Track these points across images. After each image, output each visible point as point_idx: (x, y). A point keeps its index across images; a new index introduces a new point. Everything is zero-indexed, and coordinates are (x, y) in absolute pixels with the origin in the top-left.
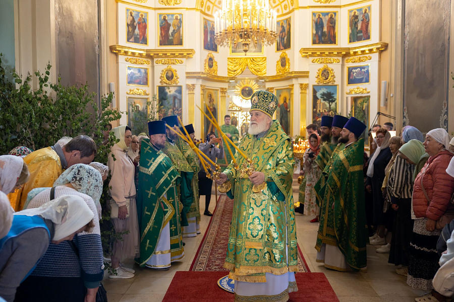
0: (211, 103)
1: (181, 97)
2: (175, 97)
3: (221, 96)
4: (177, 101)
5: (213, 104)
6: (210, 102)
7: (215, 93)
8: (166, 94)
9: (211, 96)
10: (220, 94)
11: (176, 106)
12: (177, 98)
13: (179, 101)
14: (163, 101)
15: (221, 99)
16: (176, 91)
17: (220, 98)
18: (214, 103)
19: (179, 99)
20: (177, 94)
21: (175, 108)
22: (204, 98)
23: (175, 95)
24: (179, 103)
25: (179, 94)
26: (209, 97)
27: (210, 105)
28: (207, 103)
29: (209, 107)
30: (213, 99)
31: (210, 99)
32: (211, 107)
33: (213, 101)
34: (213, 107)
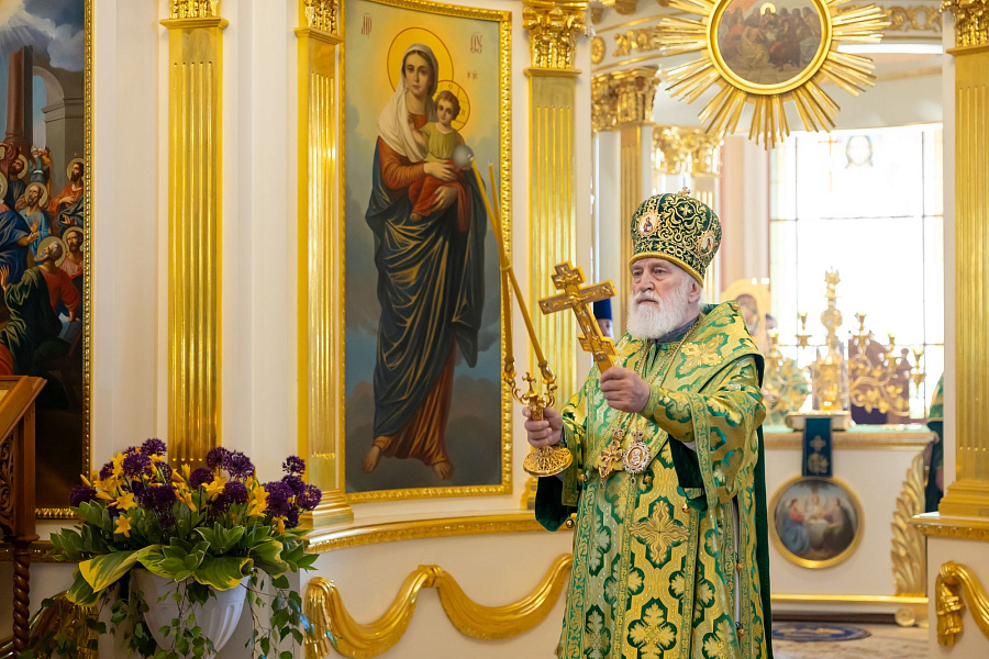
0: (436, 129)
1: (83, 52)
2: (26, 59)
3: (534, 74)
4: (44, 91)
5: (456, 140)
6: (417, 122)
7: (476, 44)
9: (430, 65)
10: (520, 56)
11: (40, 140)
12: (45, 61)
13: (59, 96)
15: (537, 96)
17: (522, 92)
19: (57, 73)
21: (29, 156)
22: (344, 77)
23: (27, 39)
24: (61, 113)
25: (66, 28)
26: (411, 76)
27: (423, 150)
28: (390, 120)
29: (413, 160)
30: (449, 96)
31: (417, 97)
32: (427, 168)
33: (455, 111)
34: (451, 161)
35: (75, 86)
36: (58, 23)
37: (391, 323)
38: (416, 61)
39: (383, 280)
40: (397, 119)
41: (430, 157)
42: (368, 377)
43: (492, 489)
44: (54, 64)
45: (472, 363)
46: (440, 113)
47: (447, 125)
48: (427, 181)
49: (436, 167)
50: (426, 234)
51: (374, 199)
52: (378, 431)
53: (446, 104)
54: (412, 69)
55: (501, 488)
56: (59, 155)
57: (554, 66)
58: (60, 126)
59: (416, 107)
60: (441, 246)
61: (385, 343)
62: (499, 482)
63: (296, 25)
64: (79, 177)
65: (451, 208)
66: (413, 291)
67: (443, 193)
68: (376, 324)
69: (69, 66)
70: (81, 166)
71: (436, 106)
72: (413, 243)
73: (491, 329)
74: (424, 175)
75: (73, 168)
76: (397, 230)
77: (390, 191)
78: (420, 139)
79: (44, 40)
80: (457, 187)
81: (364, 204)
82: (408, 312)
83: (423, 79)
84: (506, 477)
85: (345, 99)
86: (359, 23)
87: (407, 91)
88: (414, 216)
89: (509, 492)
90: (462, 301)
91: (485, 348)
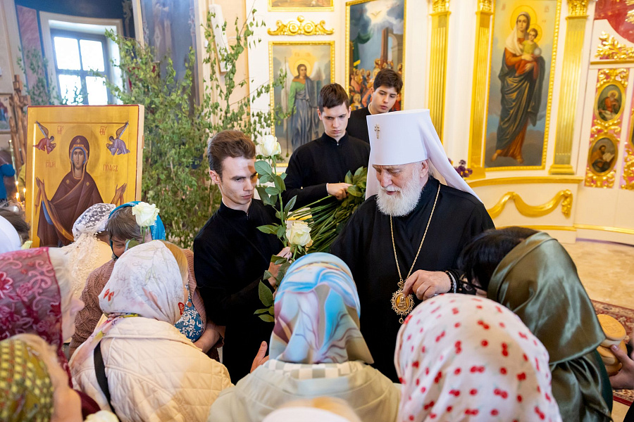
0: (528, 43)
1: (403, 28)
2: (387, 32)
3: (570, 18)
4: (392, 42)
5: (535, 46)
6: (520, 41)
7: (547, 9)
8: (365, 25)
9: (528, 19)
10: (565, 12)
11: (390, 58)
12: (392, 33)
13: (396, 43)
14: (360, 45)
15: (570, 27)
16: (390, 13)
17: (564, 25)
18: (542, 42)
19: (396, 35)
20: (394, 21)
21: (387, 63)
22: (493, 27)
23: (387, 25)
24: (396, 48)
25: (399, 20)
26: (520, 24)
27: (522, 51)
28: (510, 41)
29: (518, 54)
30: (535, 30)
31: (522, 31)
32: (523, 57)
33: (536, 35)
34: (533, 54)
35: (400, 39)
36: (396, 19)
37: (505, 112)
38: (522, 18)
39: (503, 98)
40: (513, 41)
41: (524, 53)
42: (495, 130)
43: (538, 167)
44: (395, 32)
45: (534, 125)
46: (530, 37)
47: (532, 41)
48: (523, 62)
49: (527, 57)
50: (520, 81)
51: (502, 70)
52: (497, 148)
53: (533, 33)
54: (520, 21)
55: (541, 167)
56: (395, 62)
57: (578, 15)
58: (396, 53)
59: (521, 35)
60: (527, 85)
61: (502, 119)
62: (540, 165)
63: (476, 10)
64: (400, 70)
65: (531, 71)
66: (514, 101)
67: (528, 66)
68: (499, 113)
69: (399, 33)
70: (402, 66)
71: (528, 34)
72: (515, 84)
73: (543, 113)
74: (522, 60)
75: (399, 67)
76: (510, 80)
77: (508, 67)
78: (521, 47)
79: (391, 24)
80: (534, 63)
81: (498, 71)
82: (511, 108)
83: (525, 25)
84: (543, 164)
85: (493, 35)
86: (501, 6)
87: (518, 29)
88: (517, 75)
89: (544, 168)
90: (532, 104)
91: (540, 119)
